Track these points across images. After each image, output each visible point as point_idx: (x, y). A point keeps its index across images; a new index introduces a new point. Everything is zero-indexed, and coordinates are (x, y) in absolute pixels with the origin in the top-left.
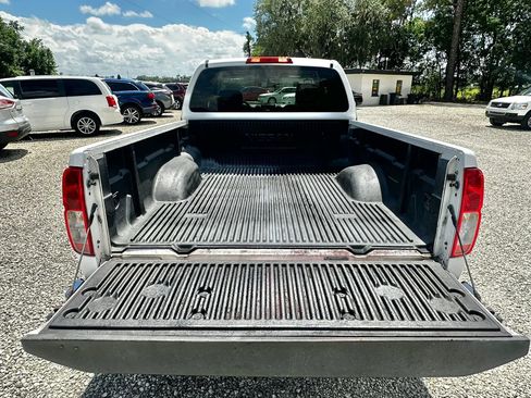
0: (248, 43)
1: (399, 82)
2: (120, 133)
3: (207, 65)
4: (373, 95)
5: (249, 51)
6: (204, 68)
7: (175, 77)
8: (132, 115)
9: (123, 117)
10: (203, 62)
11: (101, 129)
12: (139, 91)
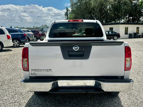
0: (67, 12)
1: (138, 28)
2: (11, 50)
3: (55, 22)
4: (125, 34)
5: (67, 15)
6: (54, 23)
7: (32, 27)
8: (16, 43)
9: (13, 44)
10: (54, 22)
11: (3, 49)
12: (20, 33)
